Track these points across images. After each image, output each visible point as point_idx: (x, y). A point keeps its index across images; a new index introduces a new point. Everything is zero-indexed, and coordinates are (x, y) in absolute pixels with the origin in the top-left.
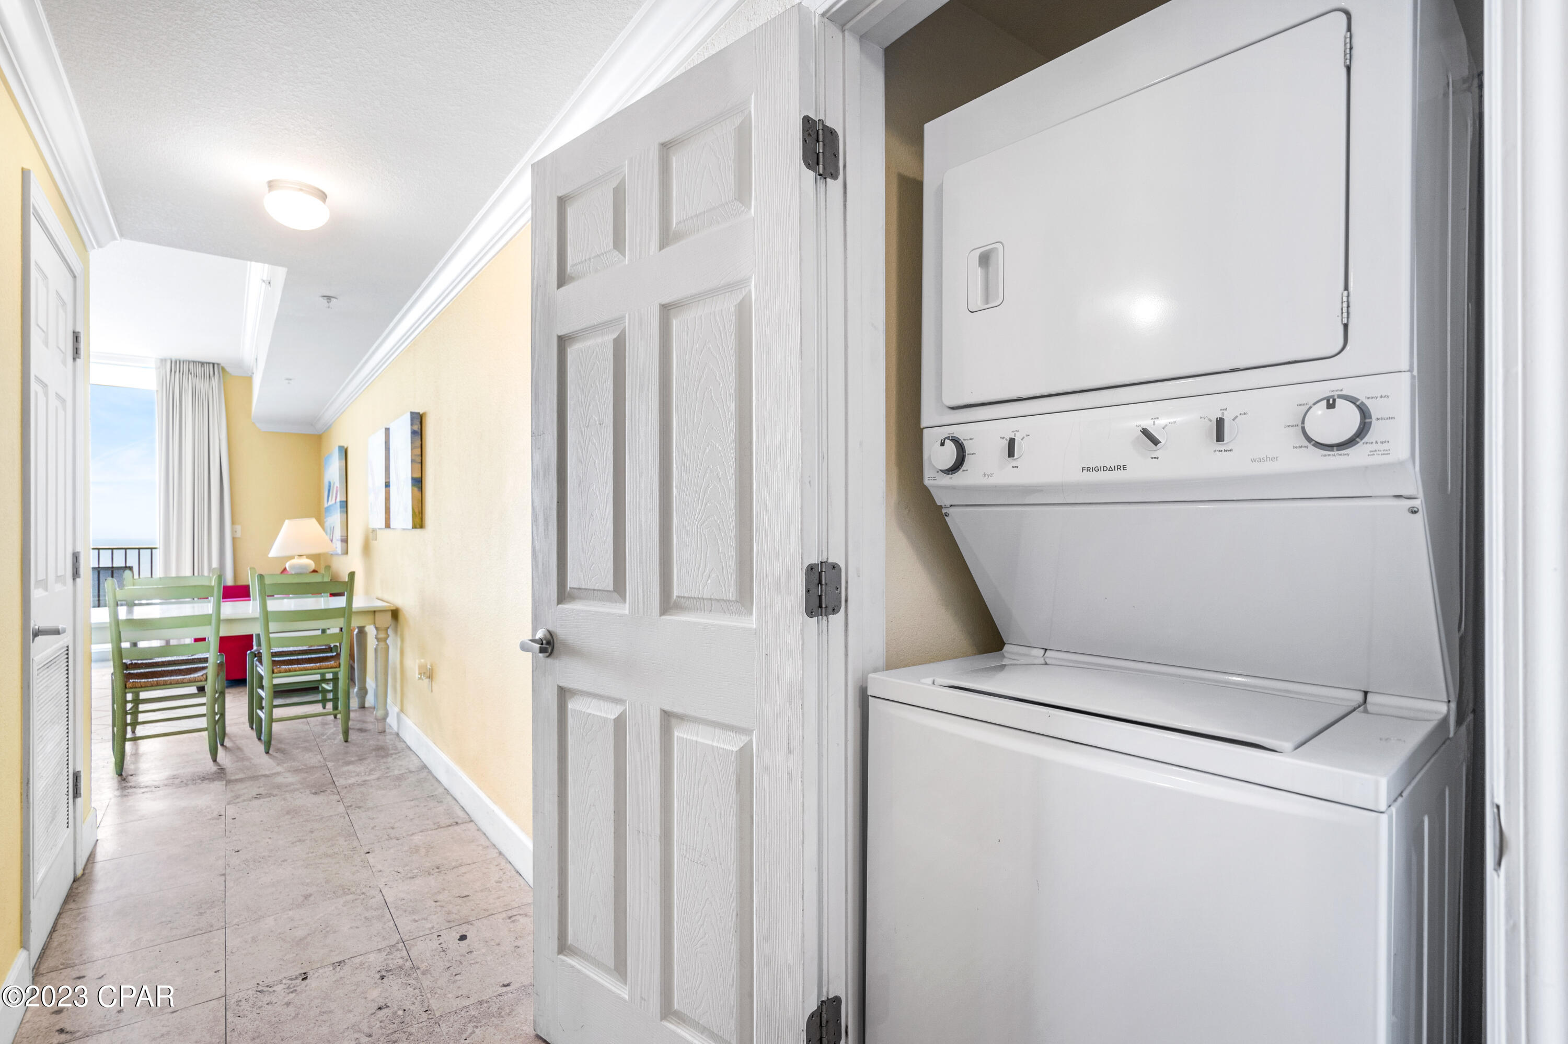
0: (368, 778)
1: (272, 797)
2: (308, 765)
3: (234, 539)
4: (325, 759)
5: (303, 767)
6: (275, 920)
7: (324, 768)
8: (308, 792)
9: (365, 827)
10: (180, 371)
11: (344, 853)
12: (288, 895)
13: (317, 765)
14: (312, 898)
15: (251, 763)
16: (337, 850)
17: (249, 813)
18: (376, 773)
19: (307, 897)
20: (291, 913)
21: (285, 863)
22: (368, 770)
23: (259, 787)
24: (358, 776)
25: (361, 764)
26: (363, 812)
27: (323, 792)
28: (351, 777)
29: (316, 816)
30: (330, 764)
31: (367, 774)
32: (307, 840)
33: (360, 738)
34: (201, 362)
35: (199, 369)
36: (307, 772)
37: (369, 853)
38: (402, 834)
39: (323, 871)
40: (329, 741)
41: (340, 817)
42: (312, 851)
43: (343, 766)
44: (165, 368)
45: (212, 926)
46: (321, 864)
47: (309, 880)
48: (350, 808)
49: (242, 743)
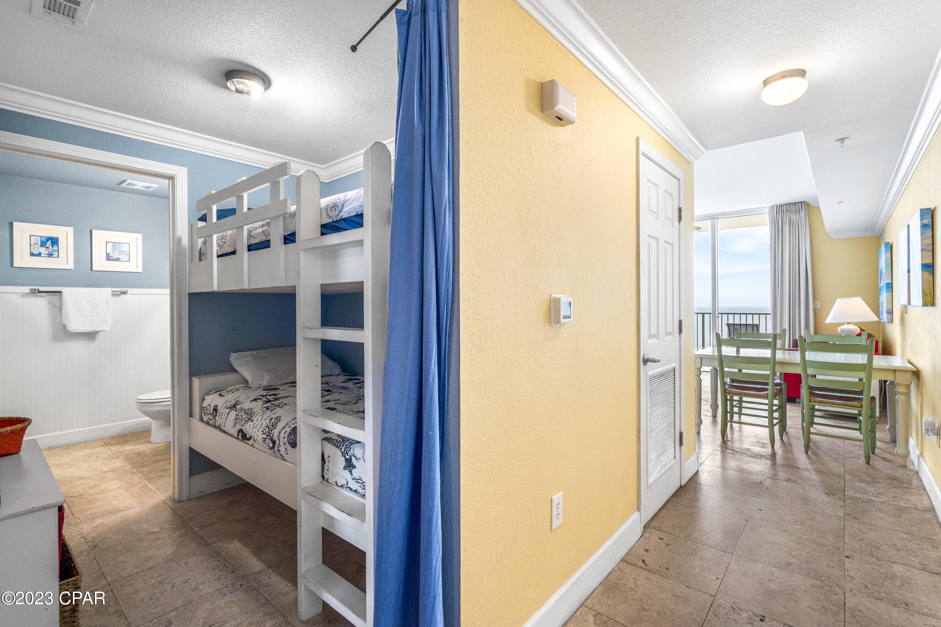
0: (873, 499)
1: (796, 484)
2: (831, 471)
3: (815, 310)
4: (845, 472)
5: (827, 471)
6: (762, 568)
7: (842, 478)
8: (822, 490)
9: (854, 536)
10: (782, 211)
11: (828, 547)
12: (777, 556)
13: (837, 473)
14: (791, 567)
15: (793, 456)
16: (824, 543)
17: (778, 489)
18: (883, 497)
19: (789, 564)
20: (774, 569)
21: (785, 533)
22: (876, 492)
23: (791, 474)
24: (866, 494)
25: (873, 485)
26: (858, 523)
27: (833, 495)
28: (860, 492)
29: (820, 510)
30: (847, 477)
31: (874, 495)
32: (806, 524)
33: (881, 465)
34: (793, 203)
35: (793, 208)
36: (828, 476)
37: (848, 557)
38: (884, 557)
39: (807, 552)
40: (855, 459)
41: (838, 519)
42: (806, 533)
43: (857, 481)
44: (774, 211)
45: (727, 549)
46: (808, 546)
47: (795, 553)
48: (848, 516)
49: (793, 441)
